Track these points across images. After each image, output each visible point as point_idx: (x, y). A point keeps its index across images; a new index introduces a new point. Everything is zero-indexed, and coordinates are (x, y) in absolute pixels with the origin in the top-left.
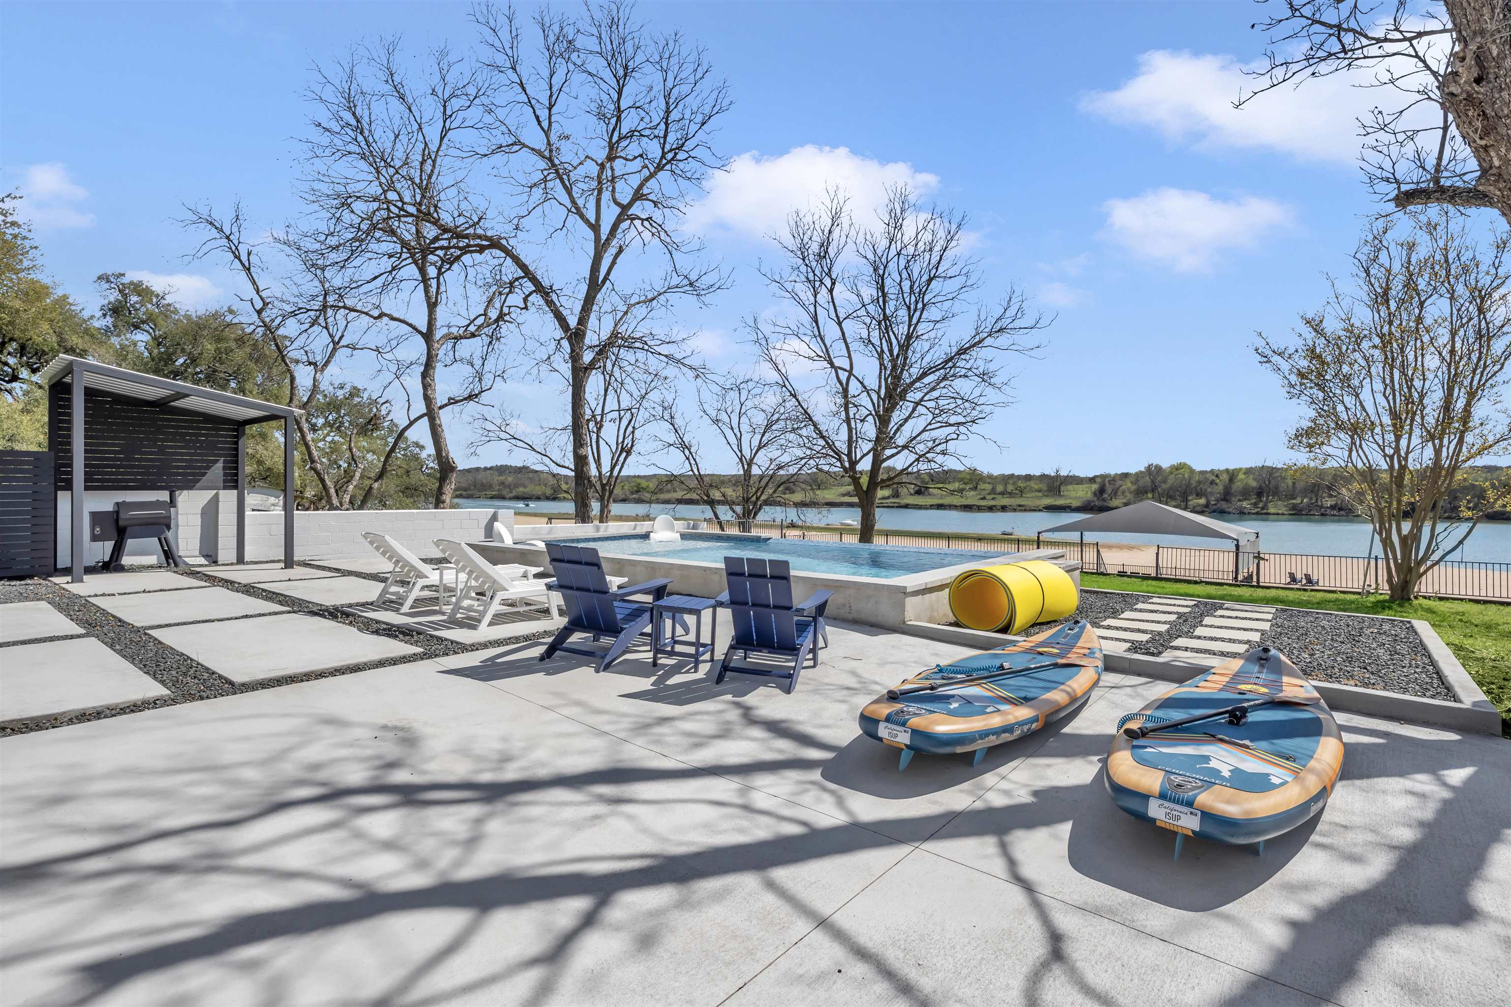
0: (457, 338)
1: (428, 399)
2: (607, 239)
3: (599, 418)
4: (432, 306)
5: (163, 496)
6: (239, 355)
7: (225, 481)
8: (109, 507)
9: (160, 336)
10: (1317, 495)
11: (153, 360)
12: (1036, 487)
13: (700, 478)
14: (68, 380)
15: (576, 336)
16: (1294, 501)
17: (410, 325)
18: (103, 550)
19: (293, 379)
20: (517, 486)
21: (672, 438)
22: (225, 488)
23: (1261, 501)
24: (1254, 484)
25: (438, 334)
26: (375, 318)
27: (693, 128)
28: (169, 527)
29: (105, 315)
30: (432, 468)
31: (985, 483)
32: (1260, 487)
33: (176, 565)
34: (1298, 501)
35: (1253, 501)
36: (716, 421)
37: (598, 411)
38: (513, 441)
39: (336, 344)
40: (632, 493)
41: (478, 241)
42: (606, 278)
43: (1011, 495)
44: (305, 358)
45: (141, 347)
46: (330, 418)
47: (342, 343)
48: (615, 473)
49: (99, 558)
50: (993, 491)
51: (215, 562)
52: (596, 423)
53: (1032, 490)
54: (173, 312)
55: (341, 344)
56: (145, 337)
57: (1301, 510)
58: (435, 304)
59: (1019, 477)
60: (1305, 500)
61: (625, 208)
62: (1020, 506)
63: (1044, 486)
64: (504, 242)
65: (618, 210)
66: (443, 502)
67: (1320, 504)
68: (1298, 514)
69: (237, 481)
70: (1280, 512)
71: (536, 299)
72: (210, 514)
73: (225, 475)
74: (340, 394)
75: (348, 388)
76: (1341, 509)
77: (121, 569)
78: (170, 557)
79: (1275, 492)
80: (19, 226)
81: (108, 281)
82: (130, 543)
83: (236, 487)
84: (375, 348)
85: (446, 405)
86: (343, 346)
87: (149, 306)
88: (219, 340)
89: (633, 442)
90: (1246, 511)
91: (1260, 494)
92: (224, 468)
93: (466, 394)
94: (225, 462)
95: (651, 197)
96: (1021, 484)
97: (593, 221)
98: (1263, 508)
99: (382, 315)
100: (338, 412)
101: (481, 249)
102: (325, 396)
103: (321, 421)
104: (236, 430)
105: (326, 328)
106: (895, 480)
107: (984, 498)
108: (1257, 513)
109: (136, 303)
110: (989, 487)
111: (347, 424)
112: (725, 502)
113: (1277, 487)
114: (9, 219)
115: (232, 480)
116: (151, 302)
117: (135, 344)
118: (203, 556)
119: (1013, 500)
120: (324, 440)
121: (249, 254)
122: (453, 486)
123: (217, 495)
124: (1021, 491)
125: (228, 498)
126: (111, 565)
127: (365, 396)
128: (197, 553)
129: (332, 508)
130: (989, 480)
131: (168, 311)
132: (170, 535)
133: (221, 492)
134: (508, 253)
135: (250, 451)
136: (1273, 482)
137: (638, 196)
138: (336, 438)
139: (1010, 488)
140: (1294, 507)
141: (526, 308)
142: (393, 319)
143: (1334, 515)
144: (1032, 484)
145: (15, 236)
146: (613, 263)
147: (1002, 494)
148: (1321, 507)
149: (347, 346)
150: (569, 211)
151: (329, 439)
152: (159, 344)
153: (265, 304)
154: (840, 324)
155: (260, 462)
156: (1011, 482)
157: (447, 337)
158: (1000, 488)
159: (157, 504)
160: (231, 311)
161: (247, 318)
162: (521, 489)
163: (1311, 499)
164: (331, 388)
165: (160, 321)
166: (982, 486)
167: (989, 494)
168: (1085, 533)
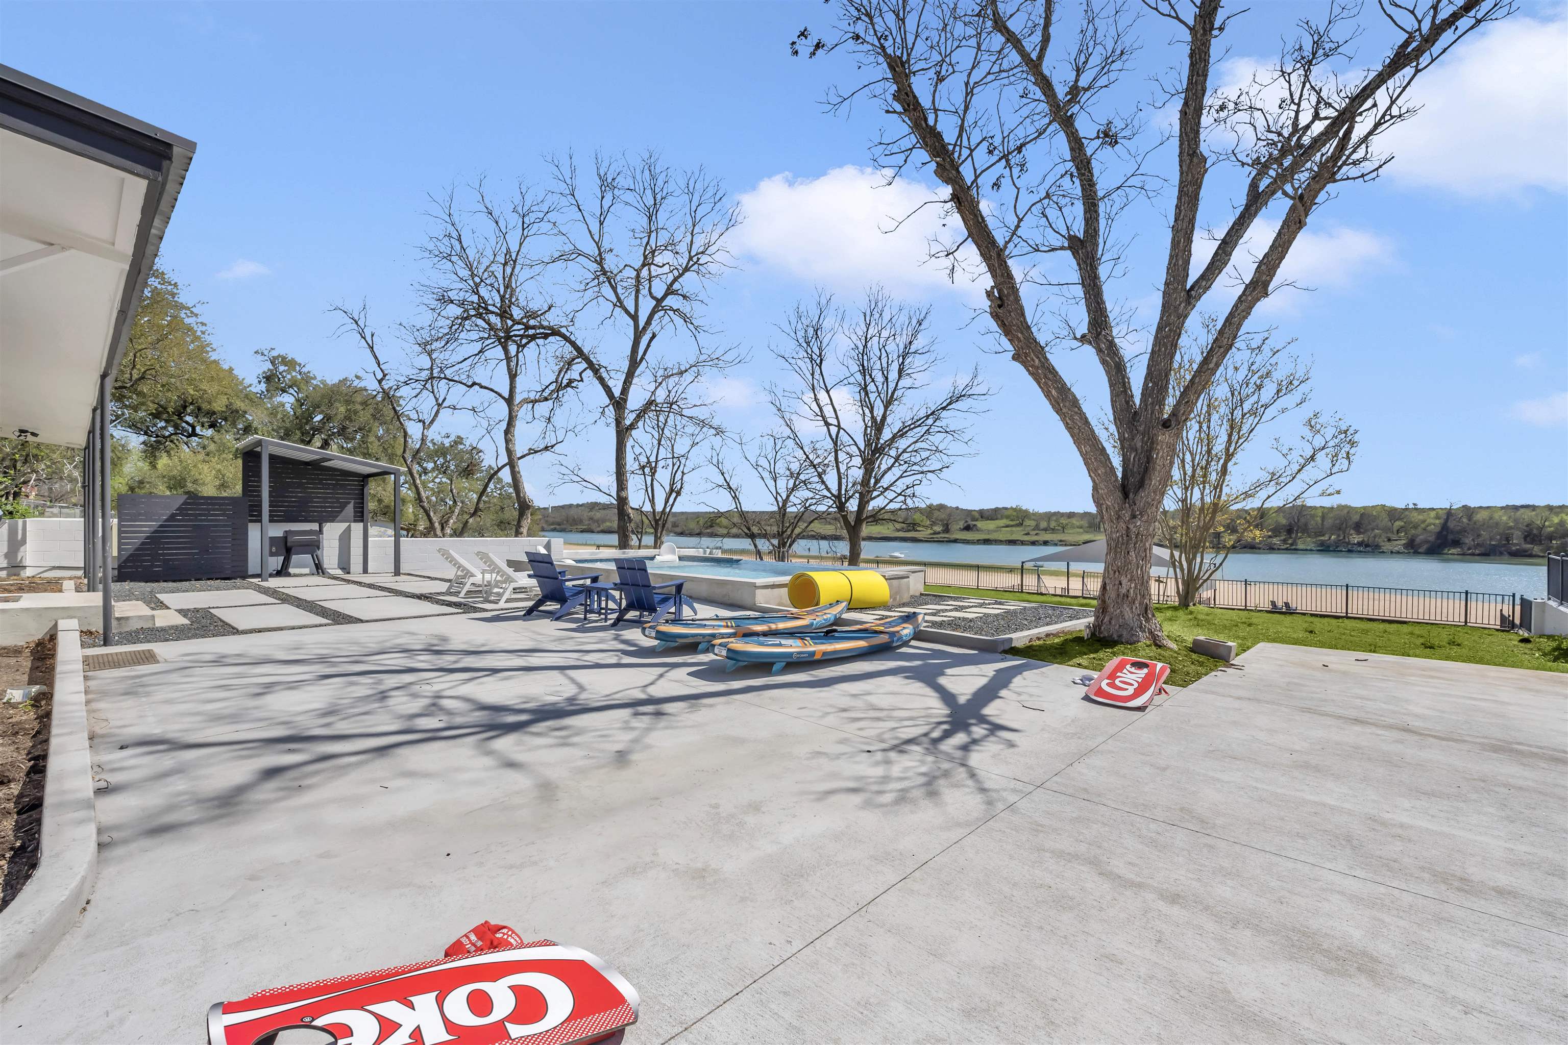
0: (534, 402)
1: (509, 452)
2: (644, 328)
3: (653, 464)
4: (513, 376)
5: (315, 526)
6: (364, 416)
7: (355, 517)
8: (280, 534)
9: (302, 398)
10: (1344, 533)
11: (297, 418)
12: (1078, 524)
13: (742, 514)
14: (258, 449)
15: (619, 404)
16: (1322, 538)
17: (496, 392)
18: (276, 562)
19: (406, 434)
20: (604, 521)
21: (721, 481)
22: (355, 521)
23: (1291, 538)
24: (1284, 521)
25: (518, 399)
26: (468, 386)
27: (715, 236)
28: (319, 548)
29: (260, 382)
30: (513, 506)
31: (1030, 519)
32: (1290, 525)
33: (323, 573)
34: (1326, 538)
35: (1282, 538)
36: (756, 466)
37: (653, 459)
38: (584, 483)
39: (439, 405)
40: (707, 528)
41: (542, 331)
42: (642, 358)
43: (1053, 530)
44: (415, 417)
45: (288, 407)
46: (438, 462)
47: (445, 404)
48: (668, 510)
49: (275, 568)
50: (1037, 527)
51: (349, 573)
52: (651, 469)
53: (1073, 527)
54: (312, 378)
56: (292, 400)
57: (1329, 547)
58: (515, 375)
59: (1062, 515)
60: (1333, 537)
61: (659, 301)
62: (1061, 541)
63: (1084, 523)
64: (563, 330)
65: (654, 303)
66: (521, 533)
67: (1347, 540)
68: (1325, 549)
69: (363, 516)
70: (1309, 548)
71: (589, 373)
72: (345, 538)
73: (355, 512)
74: (447, 443)
75: (453, 438)
76: (1367, 546)
77: (289, 575)
78: (319, 569)
79: (1305, 529)
80: (205, 325)
81: (263, 354)
82: (294, 558)
83: (362, 521)
84: (471, 408)
85: (526, 455)
86: (446, 407)
87: (294, 374)
88: (348, 402)
89: (682, 484)
90: (1275, 547)
91: (1290, 531)
92: (355, 507)
93: (542, 446)
94: (355, 503)
95: (679, 292)
96: (1064, 521)
97: (632, 312)
98: (1292, 545)
99: (474, 384)
100: (445, 457)
101: (546, 336)
102: (434, 444)
103: (430, 466)
104: (363, 481)
105: (433, 392)
106: (876, 517)
107: (1028, 534)
108: (1287, 549)
109: (284, 371)
110: (1033, 523)
111: (452, 467)
112: (765, 536)
113: (1306, 525)
114: (199, 320)
115: (360, 516)
116: (295, 370)
117: (283, 405)
118: (341, 567)
119: (1055, 535)
120: (433, 481)
121: (372, 335)
123: (349, 526)
124: (1063, 528)
125: (357, 528)
126: (282, 572)
127: (468, 444)
128: (337, 566)
129: (436, 536)
130: (1033, 517)
131: (307, 379)
132: (319, 552)
133: (353, 525)
134: (566, 339)
135: (372, 492)
136: (1303, 520)
137: (670, 291)
138: (444, 480)
139: (1053, 524)
140: (1322, 544)
141: (582, 380)
142: (482, 387)
143: (1360, 552)
144: (1074, 521)
145: (203, 333)
146: (648, 346)
147: (1045, 530)
148: (1348, 543)
149: (449, 407)
150: (615, 305)
151: (437, 480)
152: (302, 404)
153: (385, 375)
154: (828, 392)
155: (380, 501)
156: (1054, 518)
157: (526, 401)
158: (1043, 524)
159: (310, 532)
160: (358, 377)
161: (371, 385)
162: (608, 524)
163: (1339, 536)
164: (438, 439)
165: (302, 386)
166: (1027, 522)
167: (1034, 530)
168: (1071, 563)
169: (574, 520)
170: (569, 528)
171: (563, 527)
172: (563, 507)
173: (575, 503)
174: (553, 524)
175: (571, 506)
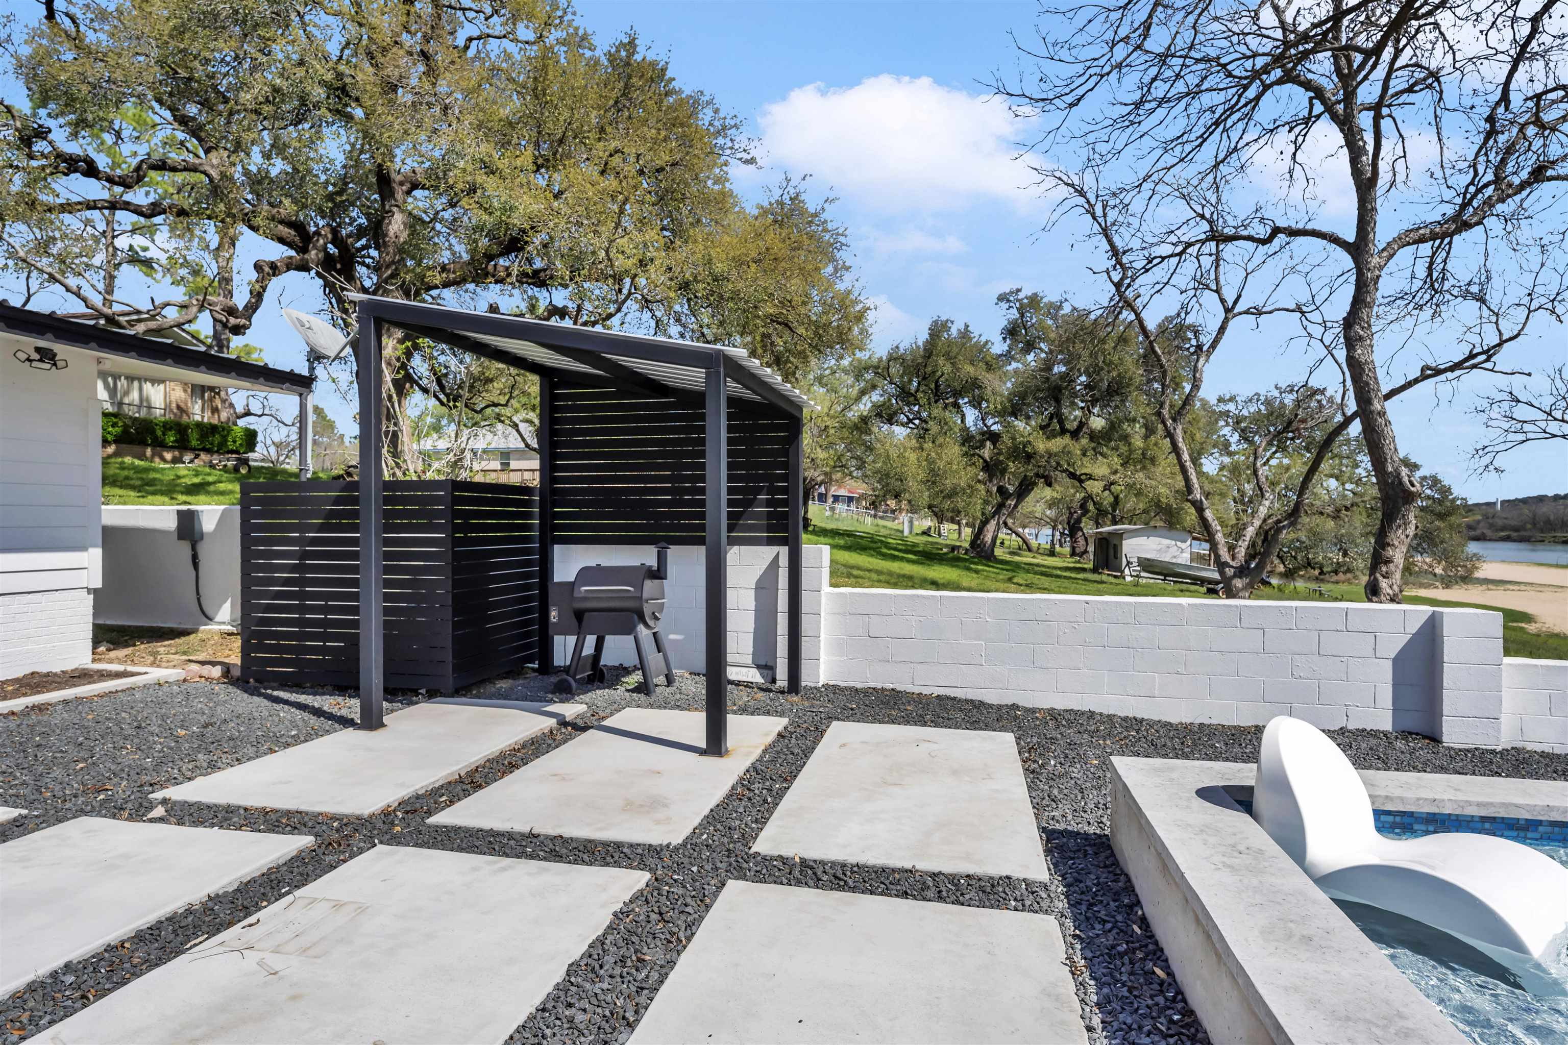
7: (769, 529)
26: (1266, 243)
30: (1429, 497)
39: (1228, 310)
47: (1238, 307)
55: (1236, 311)
66: (1388, 561)
69: (787, 529)
73: (769, 515)
83: (785, 540)
84: (1293, 306)
85: (1416, 381)
86: (1240, 314)
92: (769, 503)
99: (1276, 231)
105: (1217, 291)
115: (780, 527)
118: (758, 667)
122: (1411, 531)
128: (749, 660)
142: (1292, 234)
149: (1247, 312)
159: (630, 574)
164: (1276, 393)
169: (1548, 522)
170: (1539, 535)
171: (1523, 533)
172: (1525, 501)
173: (1550, 494)
174: (1503, 529)
175: (1541, 499)
